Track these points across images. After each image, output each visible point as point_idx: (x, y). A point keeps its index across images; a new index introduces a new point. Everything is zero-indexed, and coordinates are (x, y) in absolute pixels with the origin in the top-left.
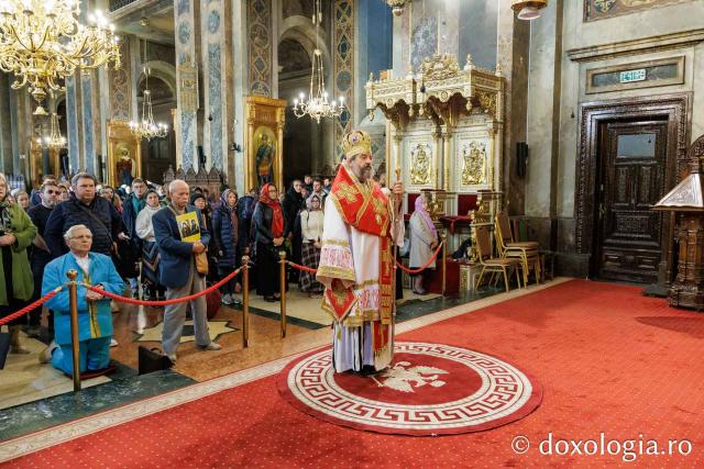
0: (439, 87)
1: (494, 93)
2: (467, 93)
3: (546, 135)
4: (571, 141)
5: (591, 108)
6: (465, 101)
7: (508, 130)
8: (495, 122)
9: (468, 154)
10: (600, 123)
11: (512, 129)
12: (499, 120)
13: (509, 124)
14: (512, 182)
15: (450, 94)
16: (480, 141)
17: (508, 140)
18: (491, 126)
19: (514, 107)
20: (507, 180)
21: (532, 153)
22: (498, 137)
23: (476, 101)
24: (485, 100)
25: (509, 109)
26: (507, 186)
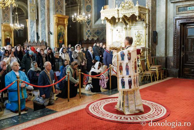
0: (127, 12)
1: (146, 14)
2: (137, 14)
3: (163, 28)
4: (171, 30)
5: (178, 19)
6: (136, 17)
7: (150, 27)
8: (146, 24)
9: (137, 35)
10: (181, 24)
11: (152, 26)
12: (147, 23)
13: (151, 25)
14: (152, 45)
15: (131, 14)
16: (141, 30)
17: (150, 30)
18: (144, 25)
19: (152, 19)
20: (150, 44)
21: (158, 35)
22: (147, 29)
23: (140, 17)
24: (143, 17)
25: (150, 19)
26: (150, 46)
